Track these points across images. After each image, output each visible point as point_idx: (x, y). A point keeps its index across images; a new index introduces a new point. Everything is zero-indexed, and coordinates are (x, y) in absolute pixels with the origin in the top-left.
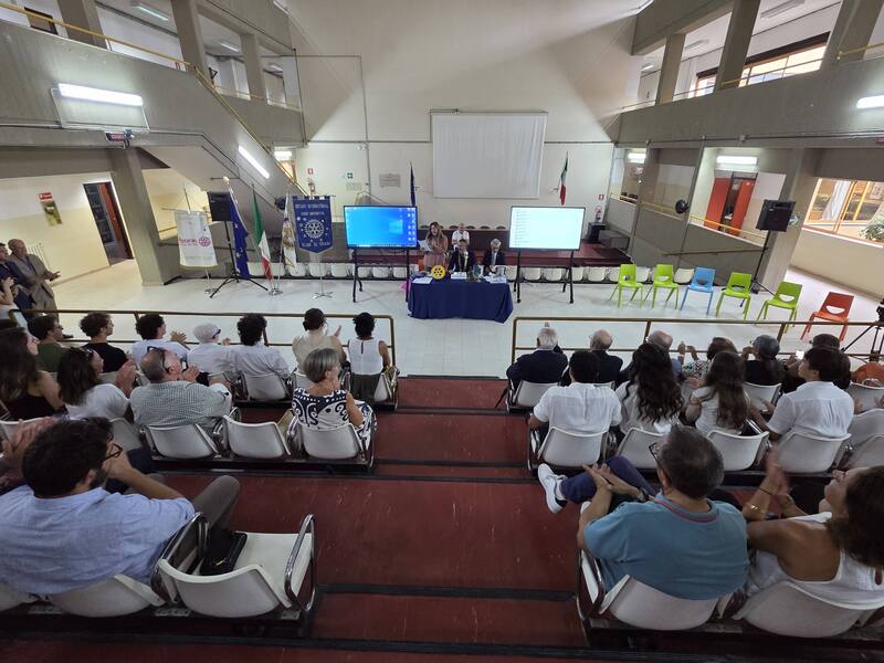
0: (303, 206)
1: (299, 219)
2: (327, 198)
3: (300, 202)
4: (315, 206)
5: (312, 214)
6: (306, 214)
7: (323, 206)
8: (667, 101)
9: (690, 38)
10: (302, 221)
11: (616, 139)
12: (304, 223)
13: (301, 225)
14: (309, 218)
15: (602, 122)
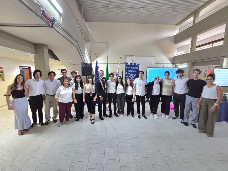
0: (129, 68)
1: (127, 73)
2: (138, 64)
3: (128, 66)
4: (134, 68)
5: (132, 71)
6: (130, 71)
7: (137, 68)
8: (194, 51)
9: (198, 37)
10: (128, 75)
11: (173, 63)
12: (129, 75)
13: (127, 76)
14: (131, 73)
15: (169, 59)
